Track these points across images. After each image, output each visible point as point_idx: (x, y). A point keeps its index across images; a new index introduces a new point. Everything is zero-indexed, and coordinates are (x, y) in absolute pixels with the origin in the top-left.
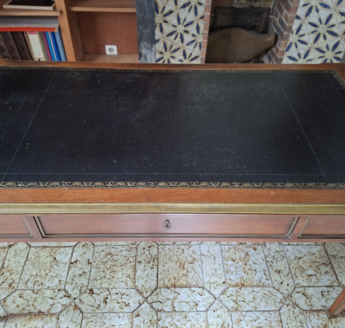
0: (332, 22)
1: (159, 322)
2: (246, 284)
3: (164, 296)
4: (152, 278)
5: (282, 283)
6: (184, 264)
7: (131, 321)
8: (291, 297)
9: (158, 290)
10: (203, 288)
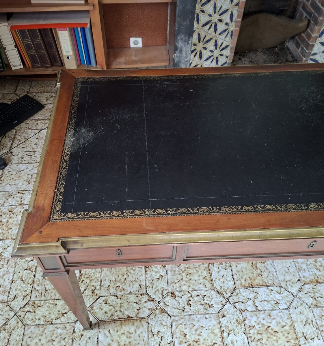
1: (245, 322)
2: (320, 280)
3: (244, 297)
4: (229, 279)
6: (256, 264)
7: (218, 322)
9: (237, 291)
10: (280, 286)
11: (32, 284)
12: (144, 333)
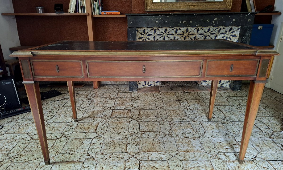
1: (140, 164)
2: (190, 151)
3: (143, 155)
4: (136, 149)
5: (211, 151)
6: (154, 144)
7: (125, 164)
8: (217, 156)
9: (139, 153)
10: (165, 152)
11: (25, 148)
12: (79, 167)
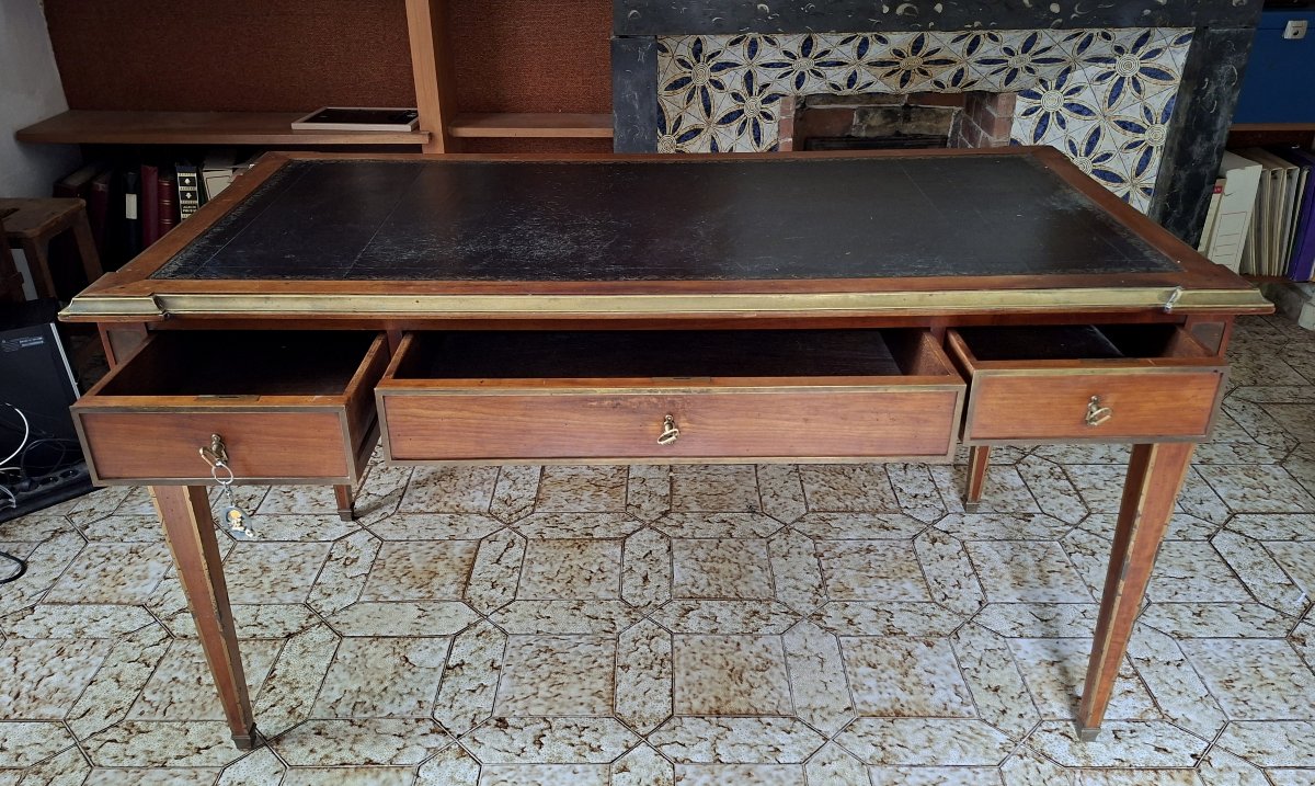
0: (1102, 146)
2: (906, 712)
3: (690, 733)
5: (1004, 712)
6: (742, 672)
8: (1031, 739)
9: (674, 722)
11: (141, 689)
